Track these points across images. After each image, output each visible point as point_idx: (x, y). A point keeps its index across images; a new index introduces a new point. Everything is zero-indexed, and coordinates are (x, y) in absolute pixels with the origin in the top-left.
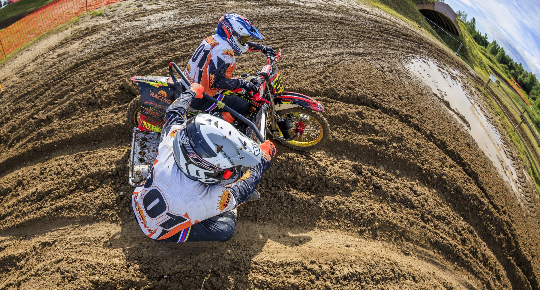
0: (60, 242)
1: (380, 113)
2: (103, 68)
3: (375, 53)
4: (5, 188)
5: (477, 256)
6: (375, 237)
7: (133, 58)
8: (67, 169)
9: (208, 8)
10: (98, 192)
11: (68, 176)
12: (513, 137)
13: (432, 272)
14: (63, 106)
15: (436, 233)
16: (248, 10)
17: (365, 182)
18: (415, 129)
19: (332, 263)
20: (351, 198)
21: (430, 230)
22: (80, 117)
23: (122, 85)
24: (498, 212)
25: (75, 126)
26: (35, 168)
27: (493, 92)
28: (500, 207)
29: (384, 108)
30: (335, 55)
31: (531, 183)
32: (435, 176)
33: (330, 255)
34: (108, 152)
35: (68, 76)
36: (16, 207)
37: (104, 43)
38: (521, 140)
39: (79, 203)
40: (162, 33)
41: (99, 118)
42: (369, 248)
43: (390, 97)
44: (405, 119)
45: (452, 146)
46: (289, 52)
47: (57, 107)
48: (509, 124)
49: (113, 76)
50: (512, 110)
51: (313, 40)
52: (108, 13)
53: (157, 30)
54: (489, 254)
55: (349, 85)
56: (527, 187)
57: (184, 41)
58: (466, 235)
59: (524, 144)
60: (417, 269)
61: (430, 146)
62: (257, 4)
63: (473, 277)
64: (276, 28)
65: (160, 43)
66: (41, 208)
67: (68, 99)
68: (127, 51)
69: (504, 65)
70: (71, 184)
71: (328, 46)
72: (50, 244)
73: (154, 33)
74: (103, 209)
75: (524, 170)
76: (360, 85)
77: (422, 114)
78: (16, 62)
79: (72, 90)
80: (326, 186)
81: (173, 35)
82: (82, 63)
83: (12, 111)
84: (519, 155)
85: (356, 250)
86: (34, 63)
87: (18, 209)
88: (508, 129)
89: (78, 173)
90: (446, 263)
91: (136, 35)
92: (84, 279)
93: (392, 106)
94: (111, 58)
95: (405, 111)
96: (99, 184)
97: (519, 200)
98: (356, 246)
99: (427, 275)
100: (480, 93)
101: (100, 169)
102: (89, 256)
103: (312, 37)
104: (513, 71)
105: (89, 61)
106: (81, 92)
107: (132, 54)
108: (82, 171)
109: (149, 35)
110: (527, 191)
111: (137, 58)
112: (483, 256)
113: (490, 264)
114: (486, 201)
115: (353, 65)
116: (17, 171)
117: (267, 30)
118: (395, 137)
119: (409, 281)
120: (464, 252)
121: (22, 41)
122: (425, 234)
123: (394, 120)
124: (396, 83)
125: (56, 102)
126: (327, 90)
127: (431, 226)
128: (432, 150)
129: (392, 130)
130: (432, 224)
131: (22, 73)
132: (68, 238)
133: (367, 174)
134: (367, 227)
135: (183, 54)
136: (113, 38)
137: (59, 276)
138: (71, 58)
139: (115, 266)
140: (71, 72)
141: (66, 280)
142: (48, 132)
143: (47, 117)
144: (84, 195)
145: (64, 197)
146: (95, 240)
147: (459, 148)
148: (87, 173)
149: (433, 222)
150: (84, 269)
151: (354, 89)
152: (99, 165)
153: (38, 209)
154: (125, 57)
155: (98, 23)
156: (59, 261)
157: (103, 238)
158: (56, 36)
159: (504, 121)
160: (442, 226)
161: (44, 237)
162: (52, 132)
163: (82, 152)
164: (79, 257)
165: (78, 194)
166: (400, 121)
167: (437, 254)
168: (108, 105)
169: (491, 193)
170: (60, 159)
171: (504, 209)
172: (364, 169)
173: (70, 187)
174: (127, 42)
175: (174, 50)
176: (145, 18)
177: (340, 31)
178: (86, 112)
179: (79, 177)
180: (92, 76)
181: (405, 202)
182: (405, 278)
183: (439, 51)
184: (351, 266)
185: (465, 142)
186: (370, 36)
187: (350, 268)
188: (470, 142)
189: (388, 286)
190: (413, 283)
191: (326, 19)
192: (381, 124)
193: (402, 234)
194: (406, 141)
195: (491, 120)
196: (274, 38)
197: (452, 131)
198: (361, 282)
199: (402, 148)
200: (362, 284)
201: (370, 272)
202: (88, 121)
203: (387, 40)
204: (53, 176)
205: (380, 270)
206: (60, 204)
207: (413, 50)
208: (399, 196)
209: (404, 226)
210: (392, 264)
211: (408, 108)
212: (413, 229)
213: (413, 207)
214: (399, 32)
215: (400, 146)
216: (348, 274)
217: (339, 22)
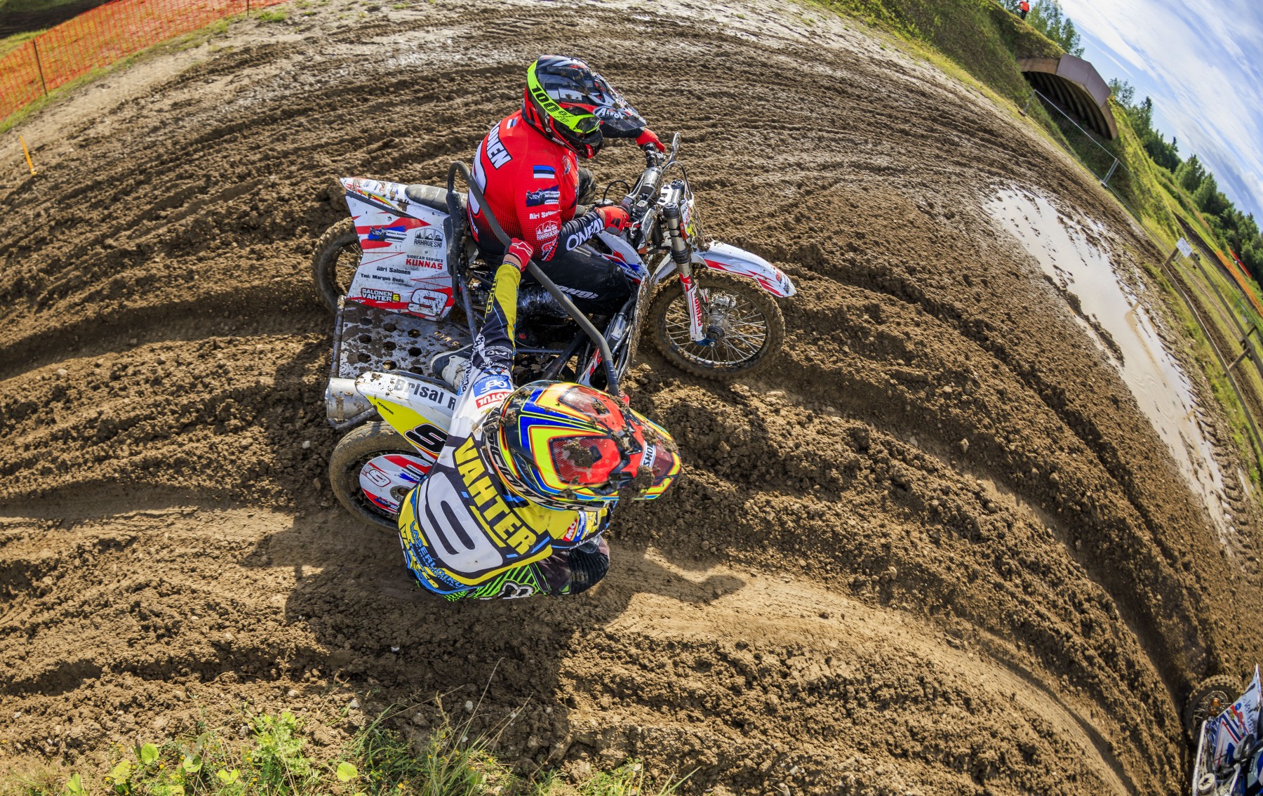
0: (145, 543)
1: (919, 313)
2: (279, 147)
3: (916, 170)
4: (23, 401)
5: (1115, 665)
6: (885, 600)
7: (352, 131)
8: (179, 374)
9: (535, 29)
10: (248, 434)
11: (180, 389)
12: (1221, 389)
13: (1009, 694)
14: (180, 226)
15: (1026, 603)
16: (627, 43)
17: (873, 471)
18: (996, 356)
19: (784, 651)
20: (840, 505)
21: (1013, 595)
22: (219, 255)
23: (325, 191)
24: (1171, 565)
25: (206, 275)
26: (100, 362)
27: (1181, 281)
28: (1176, 553)
29: (928, 300)
30: (824, 167)
31: (1254, 502)
32: (1034, 470)
33: (782, 632)
34: (279, 345)
35: (195, 156)
36: (44, 450)
37: (286, 88)
38: (1240, 398)
39: (200, 457)
40: (426, 78)
41: (264, 261)
42: (872, 623)
43: (945, 276)
44: (975, 332)
45: (1078, 402)
46: (718, 152)
47: (163, 225)
48: (1214, 358)
49: (304, 167)
50: (1222, 326)
51: (775, 127)
52: (297, 19)
53: (413, 70)
54: (1142, 661)
55: (853, 241)
56: (1242, 511)
57: (476, 103)
58: (1094, 613)
59: (1245, 408)
60: (976, 684)
61: (1028, 399)
62: (649, 30)
63: (1102, 711)
64: (690, 92)
65: (420, 101)
66: (107, 457)
67: (192, 210)
68: (340, 112)
69: (1211, 217)
70: (186, 410)
71: (808, 145)
72: (119, 546)
73: (406, 77)
74: (257, 476)
75: (1239, 471)
76: (876, 243)
77: (1014, 322)
78: (70, 109)
79: (203, 190)
80: (785, 473)
81: (449, 86)
82: (231, 130)
83: (53, 223)
84: (1231, 435)
85: (842, 627)
86: (115, 118)
87: (50, 453)
88: (1209, 369)
89: (206, 386)
90: (1042, 675)
91: (363, 78)
92: (195, 635)
93: (948, 299)
94: (300, 125)
95: (974, 313)
96: (254, 417)
97: (1223, 541)
98: (843, 616)
99: (999, 699)
100: (1150, 281)
101: (258, 382)
102: (214, 583)
103: (774, 121)
105: (248, 127)
106: (225, 196)
107: (351, 121)
108: (215, 383)
109: (394, 80)
110: (1243, 520)
111: (364, 131)
112: (1130, 664)
113: (1143, 685)
114: (1146, 536)
115: (863, 193)
116: (54, 366)
117: (671, 96)
118: (950, 371)
119: (957, 709)
120: (1087, 653)
121: (88, 63)
122: (1000, 604)
123: (951, 330)
124: (959, 245)
125: (163, 213)
126: (801, 248)
127: (1017, 586)
128: (1032, 408)
129: (943, 355)
130: (1018, 581)
131: (83, 136)
132: (166, 535)
133: (881, 452)
134: (871, 575)
135: (473, 133)
136: (308, 78)
137: (134, 622)
138: (204, 116)
139: (275, 613)
140: (203, 147)
141: (152, 634)
142: (138, 281)
143: (138, 246)
144: (216, 439)
145: (166, 438)
146: (232, 548)
147: (1095, 409)
148: (226, 387)
149: (1020, 576)
150: (198, 612)
151: (862, 252)
152: (256, 373)
153: (99, 460)
154: (335, 126)
155: (273, 40)
156: (139, 588)
157: (251, 543)
158: (171, 59)
159: (1202, 352)
160: (1042, 586)
161: (106, 527)
162: (146, 284)
163: (218, 339)
164: (188, 583)
165: (201, 434)
166: (962, 334)
167: (1023, 652)
168: (288, 234)
169: (1159, 519)
170: (161, 348)
171: (1186, 559)
172: (874, 440)
173: (182, 415)
174: (342, 91)
175: (451, 121)
176: (385, 40)
177: (839, 112)
178: (235, 244)
179: (207, 396)
180: (253, 163)
181: (962, 526)
182: (948, 700)
183: (1063, 174)
184: (828, 661)
185: (1109, 395)
186: (906, 127)
187: (825, 667)
188: (1120, 396)
189: (907, 716)
190: (965, 714)
191: (807, 80)
192: (920, 338)
193: (948, 600)
194: (975, 382)
195: (1173, 347)
196: (685, 114)
197: (1080, 366)
198: (846, 702)
199: (965, 397)
200: (849, 706)
201: (869, 679)
202: (239, 266)
203: (946, 141)
204: (144, 387)
205: (893, 678)
206: (154, 452)
207: (1004, 167)
208: (949, 509)
209: (954, 580)
210: (920, 665)
211: (983, 305)
212: (973, 589)
213: (978, 538)
214: (974, 122)
215: (960, 394)
216: (820, 679)
217: (836, 90)
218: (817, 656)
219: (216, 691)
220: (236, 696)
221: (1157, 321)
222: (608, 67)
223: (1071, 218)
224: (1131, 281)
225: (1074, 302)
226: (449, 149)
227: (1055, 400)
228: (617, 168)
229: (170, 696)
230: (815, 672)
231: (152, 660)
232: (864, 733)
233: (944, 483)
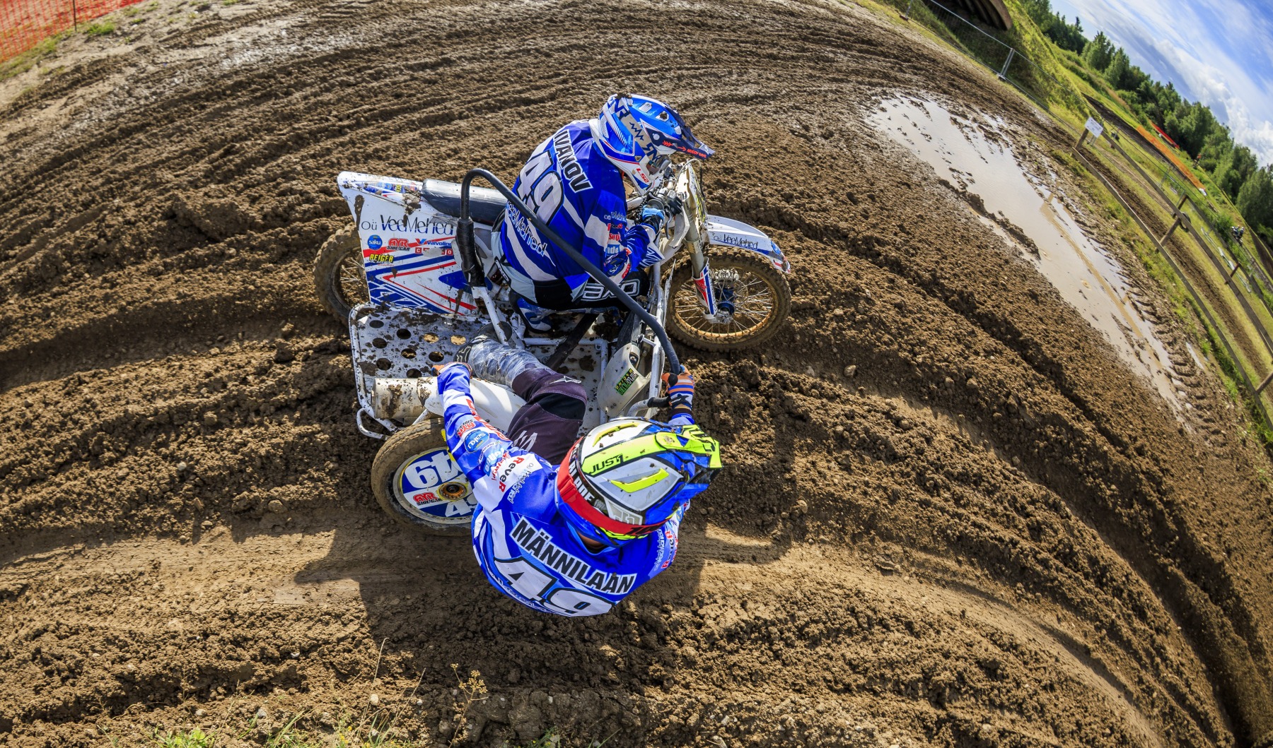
0: (38, 590)
1: (800, 239)
2: (120, 168)
3: (787, 94)
5: (1076, 564)
7: (192, 141)
8: (48, 415)
10: (124, 465)
11: (50, 429)
13: (957, 611)
14: (30, 263)
15: (960, 516)
16: (468, 9)
17: (766, 407)
18: (892, 271)
21: (942, 510)
22: (72, 289)
23: (170, 208)
24: (1122, 452)
25: (62, 311)
28: (1126, 439)
29: (809, 225)
30: (686, 106)
31: (1209, 374)
32: (948, 379)
34: (143, 371)
35: (37, 189)
37: (121, 104)
38: (1177, 271)
39: (79, 494)
40: (262, 76)
41: (117, 288)
43: (826, 198)
44: (865, 249)
45: (990, 303)
46: (570, 109)
47: (13, 265)
49: (147, 187)
51: (630, 73)
52: (126, 29)
53: (248, 68)
54: (1106, 556)
55: (721, 177)
56: (1198, 385)
57: (315, 95)
58: (1040, 515)
59: (1184, 280)
60: (917, 606)
61: (931, 308)
63: (1069, 614)
64: (537, 50)
65: (258, 101)
67: (41, 246)
68: (178, 123)
70: (59, 449)
71: (667, 86)
72: (12, 595)
73: (242, 78)
74: (139, 505)
75: (1188, 345)
76: (747, 176)
77: (908, 233)
79: (49, 223)
81: (286, 81)
82: (70, 156)
84: (1173, 310)
85: (755, 569)
88: (1139, 247)
89: (76, 422)
90: (992, 587)
91: (199, 84)
92: (99, 672)
93: (831, 220)
94: (139, 142)
95: (864, 230)
96: (127, 447)
97: (1180, 419)
98: (755, 558)
99: (946, 618)
101: (126, 411)
102: (110, 618)
103: (628, 67)
104: (1151, 106)
105: (87, 151)
106: (71, 227)
107: (190, 131)
108: (84, 418)
109: (230, 82)
110: (1199, 394)
111: (204, 141)
112: (1093, 561)
113: (1112, 580)
114: (1087, 427)
115: (730, 127)
117: (517, 57)
118: (839, 293)
119: (899, 635)
120: (1039, 556)
122: (930, 521)
123: (837, 252)
124: (841, 163)
125: (11, 253)
127: (946, 500)
128: (937, 318)
129: (829, 278)
130: (947, 495)
132: (57, 577)
133: (773, 386)
134: (779, 513)
135: (314, 127)
136: (142, 91)
137: (38, 669)
138: (41, 145)
139: (173, 637)
140: (44, 178)
141: (57, 678)
144: (93, 474)
145: (43, 480)
146: (123, 581)
147: (1010, 307)
148: (96, 420)
149: (949, 490)
150: (98, 648)
151: (732, 187)
152: (123, 402)
154: (174, 138)
155: (103, 55)
156: (38, 634)
157: (141, 574)
158: (2, 87)
159: (1129, 231)
160: (977, 497)
162: (5, 326)
163: (81, 374)
164: (84, 622)
165: (77, 472)
166: (851, 254)
167: (966, 567)
168: (140, 257)
169: (1099, 407)
170: (27, 391)
171: (1138, 443)
172: (763, 376)
173: (56, 455)
174: (178, 101)
175: (291, 117)
176: (217, 40)
177: (698, 46)
178: (87, 275)
179: (78, 433)
180: (96, 188)
181: (873, 447)
182: (886, 627)
183: (954, 73)
184: (743, 605)
185: (1026, 290)
186: (775, 51)
187: (741, 612)
188: (1038, 290)
189: (843, 649)
190: (908, 638)
191: (662, 18)
192: (801, 264)
193: (870, 524)
194: (868, 300)
195: (1095, 231)
196: (534, 74)
197: (989, 266)
198: (771, 644)
199: (859, 317)
200: (774, 648)
201: (793, 617)
202: (93, 297)
203: (820, 59)
204: (14, 432)
205: (820, 613)
206: (33, 496)
207: (886, 76)
208: (856, 433)
209: (873, 504)
210: (848, 596)
211: (872, 220)
212: (896, 510)
213: (893, 458)
214: (849, 34)
215: (853, 314)
216: (737, 624)
217: (694, 24)
218: (731, 602)
219: (126, 723)
220: (146, 724)
221: (1074, 208)
222: (449, 36)
223: (965, 117)
224: (1040, 171)
225: (976, 203)
226: (291, 148)
227: (963, 305)
228: (465, 141)
229: (82, 735)
230: (731, 618)
231: (60, 703)
232: (797, 672)
233: (847, 408)
